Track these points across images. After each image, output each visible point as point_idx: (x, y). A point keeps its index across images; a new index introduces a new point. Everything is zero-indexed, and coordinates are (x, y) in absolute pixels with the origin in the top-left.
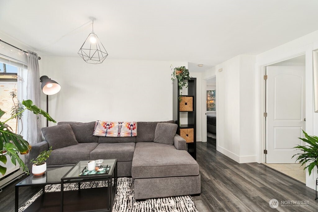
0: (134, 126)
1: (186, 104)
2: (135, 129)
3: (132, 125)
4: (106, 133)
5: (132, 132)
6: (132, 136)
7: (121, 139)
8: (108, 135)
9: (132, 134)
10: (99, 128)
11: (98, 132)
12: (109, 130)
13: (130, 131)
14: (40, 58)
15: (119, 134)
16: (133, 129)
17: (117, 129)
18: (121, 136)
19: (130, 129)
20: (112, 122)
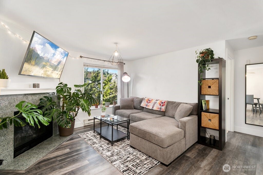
0: (164, 103)
1: (210, 87)
2: (164, 106)
3: (163, 103)
4: (147, 105)
5: (161, 108)
6: (160, 110)
7: (154, 111)
8: (147, 107)
9: (161, 109)
10: (144, 102)
11: (143, 104)
12: (148, 104)
13: (160, 107)
14: (124, 64)
15: (153, 107)
16: (163, 106)
17: (153, 104)
18: (154, 109)
19: (160, 105)
20: (152, 99)
